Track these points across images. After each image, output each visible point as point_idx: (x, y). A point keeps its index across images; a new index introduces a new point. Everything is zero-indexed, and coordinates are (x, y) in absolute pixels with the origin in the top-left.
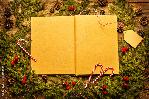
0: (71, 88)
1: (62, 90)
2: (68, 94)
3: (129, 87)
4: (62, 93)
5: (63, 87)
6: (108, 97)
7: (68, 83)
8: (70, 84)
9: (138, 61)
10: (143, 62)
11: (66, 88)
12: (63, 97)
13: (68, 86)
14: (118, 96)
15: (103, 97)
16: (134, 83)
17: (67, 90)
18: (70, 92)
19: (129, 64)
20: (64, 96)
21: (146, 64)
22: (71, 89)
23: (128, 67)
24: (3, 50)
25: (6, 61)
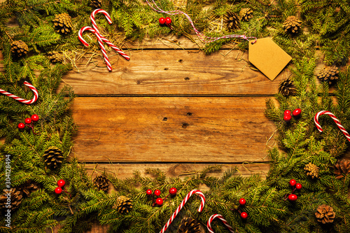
0: (167, 203)
1: (146, 207)
2: (159, 217)
3: (301, 205)
4: (145, 214)
5: (148, 200)
6: (250, 228)
7: (160, 191)
8: (163, 192)
9: (321, 143)
10: (334, 143)
11: (154, 202)
12: (147, 225)
13: (158, 197)
14: (275, 226)
15: (240, 226)
16: (312, 194)
17: (156, 208)
18: (165, 212)
19: (301, 150)
20: (149, 220)
21: (340, 149)
22: (166, 205)
23: (297, 156)
24: (9, 118)
25: (15, 146)
